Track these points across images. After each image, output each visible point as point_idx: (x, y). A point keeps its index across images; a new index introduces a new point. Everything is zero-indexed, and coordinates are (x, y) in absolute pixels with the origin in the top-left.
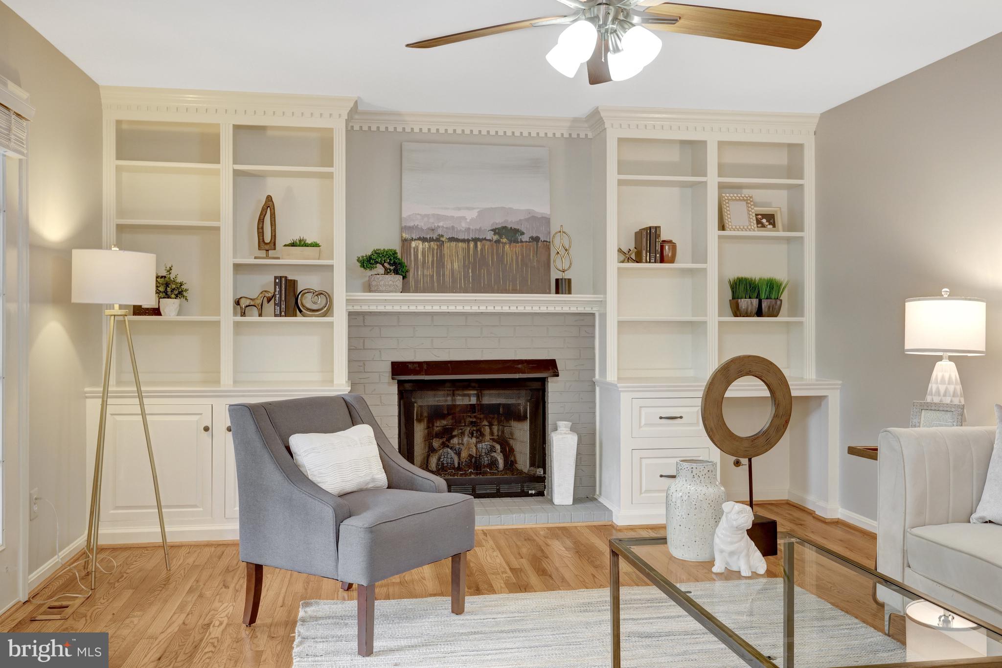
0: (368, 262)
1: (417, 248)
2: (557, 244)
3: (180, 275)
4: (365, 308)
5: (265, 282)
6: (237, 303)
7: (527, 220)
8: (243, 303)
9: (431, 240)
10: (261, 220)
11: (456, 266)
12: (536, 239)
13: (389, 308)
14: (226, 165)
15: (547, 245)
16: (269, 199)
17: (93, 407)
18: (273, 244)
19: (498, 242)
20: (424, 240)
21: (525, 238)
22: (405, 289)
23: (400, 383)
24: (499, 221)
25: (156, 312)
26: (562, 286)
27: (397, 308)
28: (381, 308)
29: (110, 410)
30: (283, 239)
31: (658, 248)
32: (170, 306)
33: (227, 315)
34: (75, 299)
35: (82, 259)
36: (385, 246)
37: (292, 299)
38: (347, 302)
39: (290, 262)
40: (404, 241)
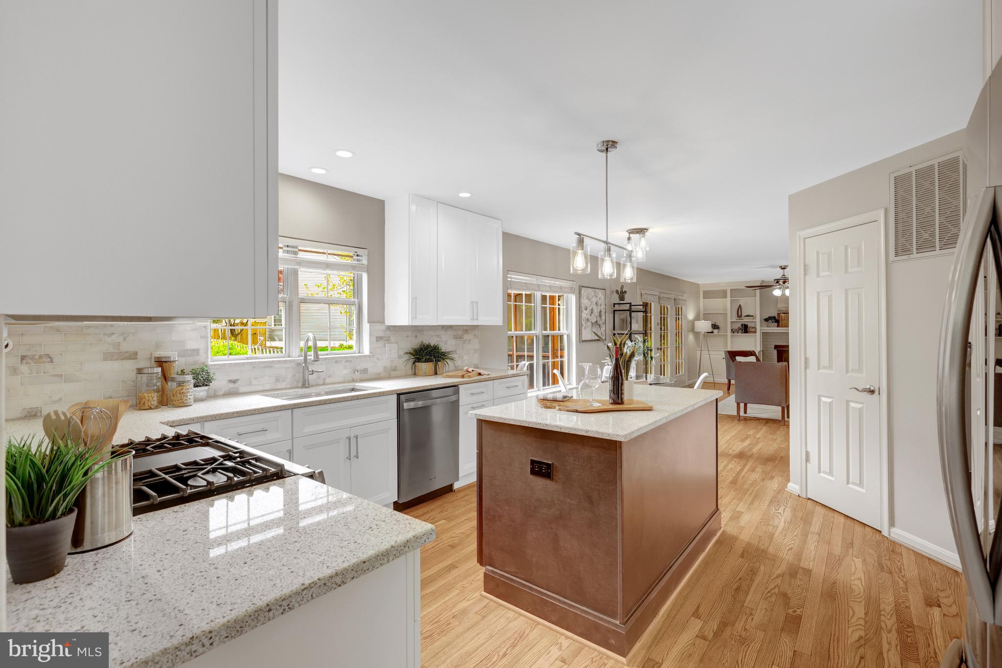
0: (766, 320)
1: (782, 316)
3: (718, 324)
4: (766, 331)
5: (739, 325)
6: (732, 330)
8: (734, 330)
9: (786, 313)
10: (738, 310)
13: (773, 331)
14: (729, 299)
16: (740, 305)
17: (699, 352)
18: (741, 316)
20: (784, 313)
22: (778, 326)
23: (777, 350)
25: (712, 332)
27: (776, 331)
28: (771, 331)
29: (702, 353)
30: (744, 314)
32: (716, 331)
33: (729, 333)
34: (695, 331)
35: (697, 323)
36: (772, 315)
37: (745, 329)
38: (761, 330)
39: (745, 320)
40: (778, 314)
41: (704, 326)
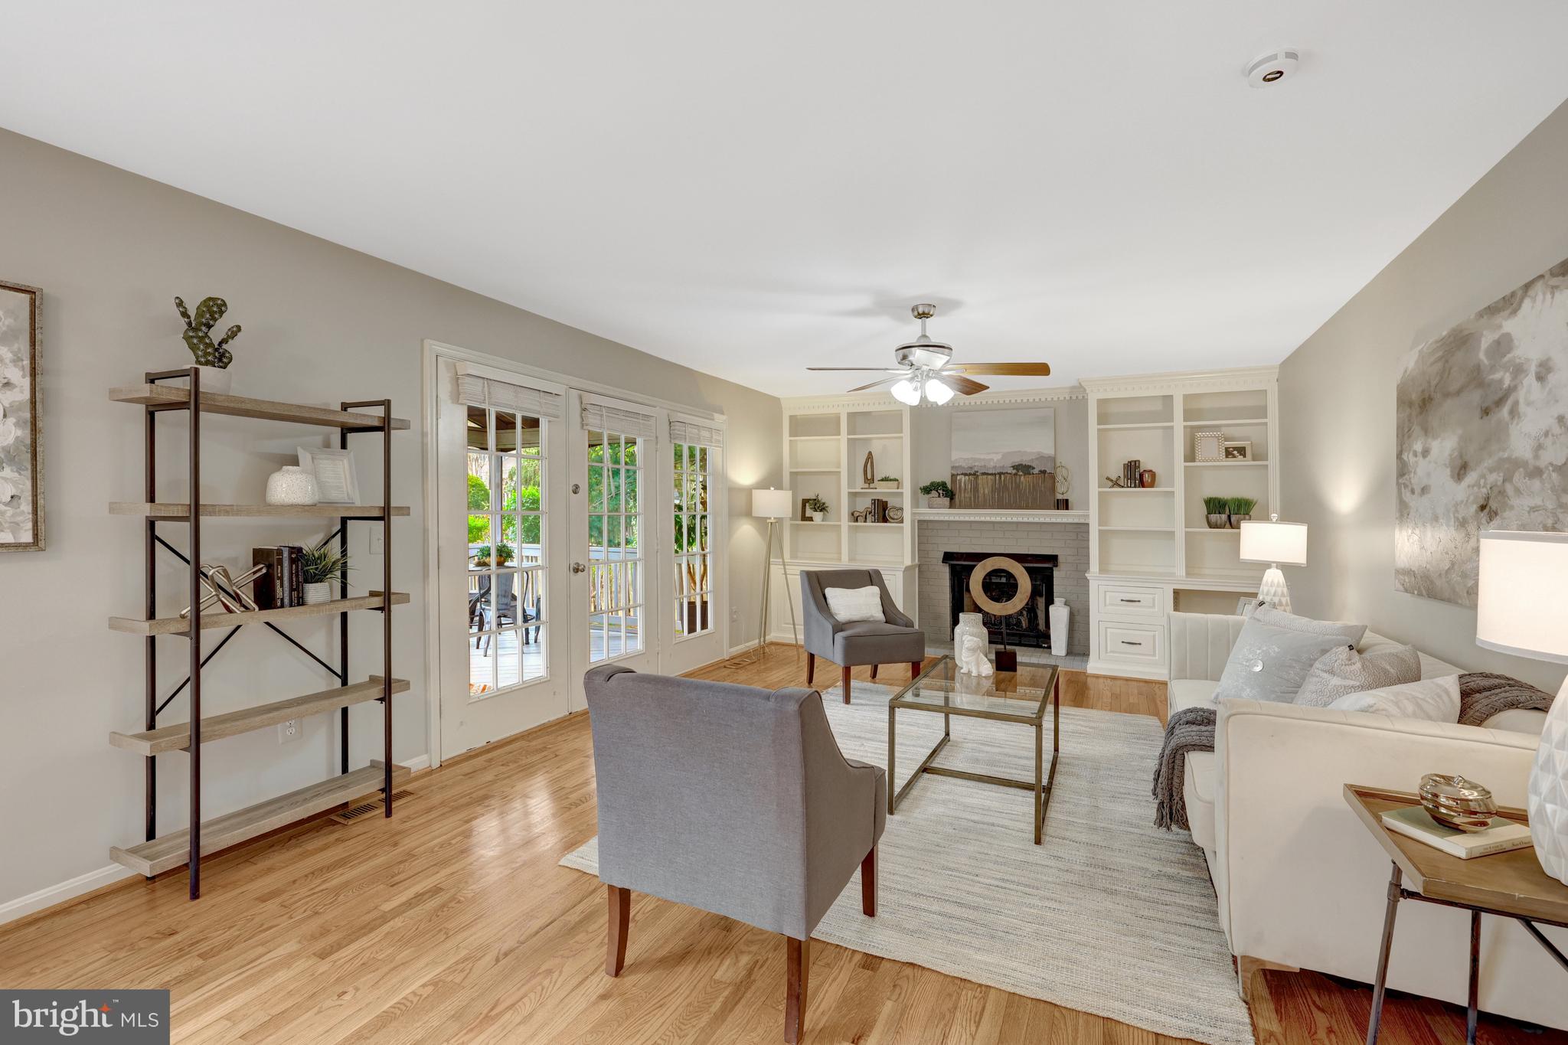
0: (927, 490)
1: (960, 480)
2: (1059, 478)
3: (823, 498)
4: (927, 518)
5: (865, 504)
6: (853, 514)
7: (1037, 459)
9: (970, 474)
10: (865, 465)
11: (986, 492)
12: (1044, 472)
13: (942, 518)
14: (844, 436)
15: (1053, 477)
16: (870, 453)
18: (872, 479)
19: (1016, 474)
20: (965, 475)
21: (1036, 471)
22: (951, 506)
23: (951, 566)
24: (1017, 460)
25: (810, 519)
26: (1064, 505)
27: (946, 518)
28: (937, 518)
30: (877, 477)
31: (1138, 476)
32: (819, 516)
33: (845, 522)
34: (755, 514)
35: (759, 495)
36: (938, 479)
37: (882, 512)
38: (913, 514)
39: (882, 490)
40: (953, 475)
41: (776, 503)
